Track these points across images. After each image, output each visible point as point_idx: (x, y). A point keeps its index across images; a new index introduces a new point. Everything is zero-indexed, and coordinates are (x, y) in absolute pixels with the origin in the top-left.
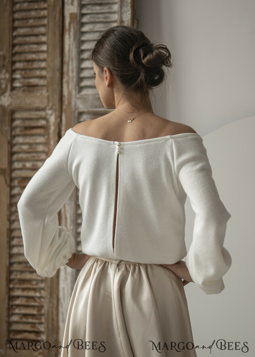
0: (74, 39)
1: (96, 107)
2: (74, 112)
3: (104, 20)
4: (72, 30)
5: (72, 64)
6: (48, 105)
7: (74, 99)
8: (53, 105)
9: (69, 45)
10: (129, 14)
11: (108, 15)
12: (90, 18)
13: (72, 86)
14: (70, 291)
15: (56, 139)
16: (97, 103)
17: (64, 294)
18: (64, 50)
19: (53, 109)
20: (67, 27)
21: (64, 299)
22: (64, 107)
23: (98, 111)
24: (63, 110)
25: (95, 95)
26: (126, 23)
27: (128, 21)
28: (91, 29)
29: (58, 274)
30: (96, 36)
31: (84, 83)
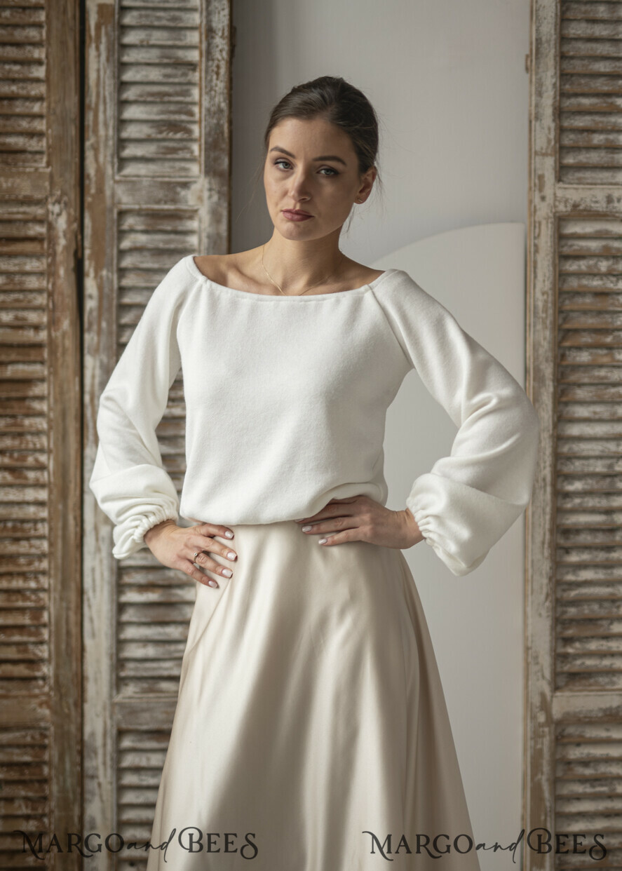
0: (108, 60)
1: (158, 202)
2: (111, 211)
3: (171, 24)
4: (104, 40)
5: (105, 111)
6: (51, 194)
7: (109, 184)
8: (64, 193)
9: (98, 71)
10: (225, 16)
11: (177, 14)
12: (141, 16)
13: (105, 156)
14: (106, 574)
15: (72, 264)
16: (160, 194)
17: (94, 581)
18: (86, 80)
19: (62, 202)
20: (93, 32)
21: (94, 591)
22: (88, 199)
23: (163, 210)
24: (86, 205)
25: (153, 177)
26: (220, 34)
27: (223, 30)
28: (142, 41)
29: (78, 541)
30: (153, 55)
31: (129, 152)
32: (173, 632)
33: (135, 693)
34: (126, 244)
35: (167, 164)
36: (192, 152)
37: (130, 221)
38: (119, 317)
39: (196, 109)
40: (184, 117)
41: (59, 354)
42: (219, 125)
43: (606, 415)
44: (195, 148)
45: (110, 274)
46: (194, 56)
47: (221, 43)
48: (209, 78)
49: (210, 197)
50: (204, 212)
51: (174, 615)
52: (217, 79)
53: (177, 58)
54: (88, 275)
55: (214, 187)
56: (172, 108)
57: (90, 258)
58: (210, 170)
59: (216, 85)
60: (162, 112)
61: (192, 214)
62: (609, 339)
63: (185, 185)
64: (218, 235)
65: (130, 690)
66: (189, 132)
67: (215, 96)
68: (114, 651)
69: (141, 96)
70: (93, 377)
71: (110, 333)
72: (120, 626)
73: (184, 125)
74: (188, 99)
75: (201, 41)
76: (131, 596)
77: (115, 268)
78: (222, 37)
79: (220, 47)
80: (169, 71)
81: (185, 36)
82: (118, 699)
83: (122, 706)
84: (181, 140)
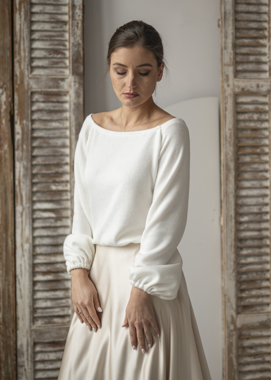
0: (25, 19)
1: (50, 88)
2: (27, 92)
4: (23, 10)
5: (24, 44)
7: (26, 79)
8: (4, 84)
9: (20, 25)
13: (24, 66)
14: (27, 267)
15: (9, 118)
16: (51, 84)
17: (21, 271)
18: (14, 29)
19: (4, 88)
20: (18, 6)
21: (21, 276)
22: (16, 86)
23: (52, 92)
24: (15, 89)
25: (48, 76)
26: (78, 7)
27: (80, 6)
28: (41, 11)
29: (13, 252)
30: (46, 17)
31: (36, 63)
32: (60, 294)
33: (42, 324)
34: (35, 108)
35: (54, 70)
36: (65, 64)
37: (36, 97)
38: (32, 143)
39: (67, 44)
40: (61, 47)
41: (3, 161)
42: (78, 51)
43: (258, 186)
44: (67, 62)
45: (27, 122)
46: (66, 18)
47: (79, 12)
48: (73, 29)
49: (75, 85)
50: (72, 92)
51: (60, 286)
52: (77, 29)
53: (58, 19)
54: (17, 123)
55: (77, 80)
56: (56, 43)
57: (17, 115)
58: (75, 72)
59: (77, 32)
60: (51, 45)
61: (66, 93)
62: (258, 150)
63: (63, 80)
64: (79, 103)
65: (39, 323)
66: (64, 54)
67: (77, 37)
68: (32, 304)
69: (41, 37)
70: (20, 172)
71: (28, 151)
72: (34, 292)
73: (61, 51)
74: (63, 39)
75: (69, 11)
76: (39, 278)
77: (29, 119)
78: (79, 9)
79: (79, 14)
80: (54, 25)
81: (61, 8)
82: (34, 327)
83: (36, 331)
84: (60, 58)
